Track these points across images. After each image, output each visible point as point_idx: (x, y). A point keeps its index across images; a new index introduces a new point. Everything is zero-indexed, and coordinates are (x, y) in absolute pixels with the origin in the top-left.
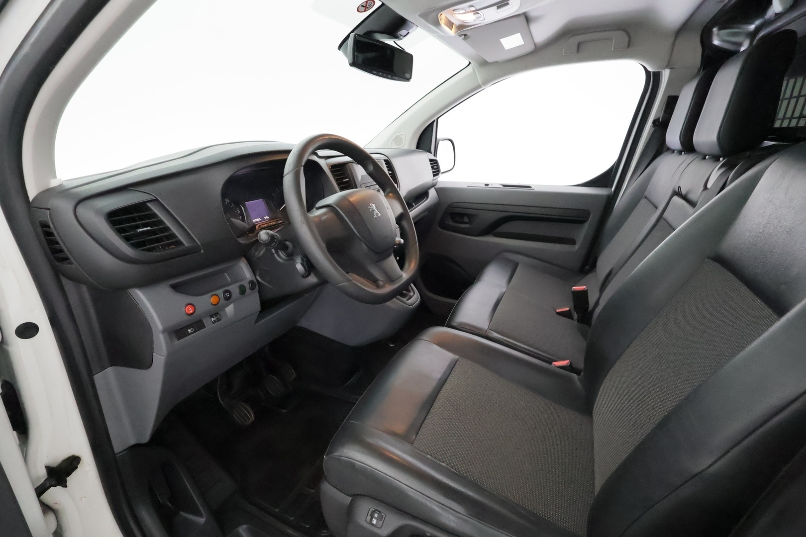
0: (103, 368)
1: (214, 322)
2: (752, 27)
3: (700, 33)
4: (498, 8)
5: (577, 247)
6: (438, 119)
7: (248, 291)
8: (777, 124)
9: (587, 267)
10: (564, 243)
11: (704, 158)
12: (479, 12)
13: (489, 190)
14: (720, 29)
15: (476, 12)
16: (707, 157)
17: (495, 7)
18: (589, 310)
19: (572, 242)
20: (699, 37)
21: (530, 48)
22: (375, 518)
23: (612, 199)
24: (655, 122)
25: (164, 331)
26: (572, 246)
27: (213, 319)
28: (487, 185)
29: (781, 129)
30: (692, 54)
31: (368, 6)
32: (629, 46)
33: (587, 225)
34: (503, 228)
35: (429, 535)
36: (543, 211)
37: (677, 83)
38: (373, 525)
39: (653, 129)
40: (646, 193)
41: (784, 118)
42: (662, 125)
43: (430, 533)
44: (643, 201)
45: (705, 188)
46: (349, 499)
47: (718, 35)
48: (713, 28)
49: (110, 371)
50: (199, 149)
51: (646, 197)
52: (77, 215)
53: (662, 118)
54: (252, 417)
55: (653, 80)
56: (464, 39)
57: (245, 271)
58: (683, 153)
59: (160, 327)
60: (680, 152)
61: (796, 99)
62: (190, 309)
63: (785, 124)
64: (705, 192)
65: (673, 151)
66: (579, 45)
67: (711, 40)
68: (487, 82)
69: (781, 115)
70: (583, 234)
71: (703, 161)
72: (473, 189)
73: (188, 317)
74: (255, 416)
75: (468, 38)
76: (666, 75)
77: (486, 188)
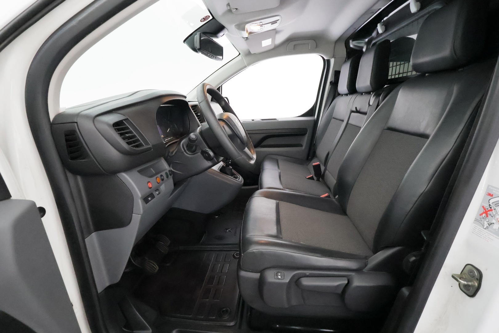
0: (90, 233)
1: (158, 194)
2: (367, 40)
3: (344, 42)
4: (272, 24)
5: (304, 147)
6: (222, 85)
7: (169, 176)
8: (389, 78)
9: (310, 157)
10: (297, 147)
11: (362, 94)
12: (263, 25)
13: (254, 122)
14: (353, 41)
15: (261, 26)
16: (363, 94)
17: (271, 24)
18: (322, 174)
19: (301, 146)
20: (344, 44)
21: (273, 47)
22: (279, 275)
23: (316, 122)
24: (331, 83)
25: (141, 198)
26: (301, 147)
27: (157, 193)
28: (252, 120)
29: (391, 79)
30: (343, 52)
31: (206, 19)
32: (316, 47)
33: (307, 135)
34: (265, 143)
35: (308, 274)
36: (283, 131)
37: (339, 64)
38: (279, 279)
39: (330, 86)
40: (334, 116)
41: (392, 75)
42: (335, 84)
43: (308, 273)
44: (333, 120)
45: (369, 105)
46: (259, 274)
47: (352, 43)
48: (350, 40)
49: (94, 235)
50: (134, 92)
51: (334, 118)
52: (96, 126)
53: (334, 80)
54: (157, 268)
55: (327, 63)
56: (246, 40)
57: (164, 165)
58: (348, 95)
59: (140, 195)
60: (347, 95)
61: (395, 67)
62: (150, 185)
63: (393, 77)
64: (370, 107)
65: (342, 95)
66: (295, 45)
67: (349, 46)
68: (250, 64)
69: (390, 74)
70: (305, 141)
71: (362, 96)
72: (247, 123)
73: (150, 190)
74: (159, 267)
75: (248, 39)
76: (332, 61)
77: (253, 122)
